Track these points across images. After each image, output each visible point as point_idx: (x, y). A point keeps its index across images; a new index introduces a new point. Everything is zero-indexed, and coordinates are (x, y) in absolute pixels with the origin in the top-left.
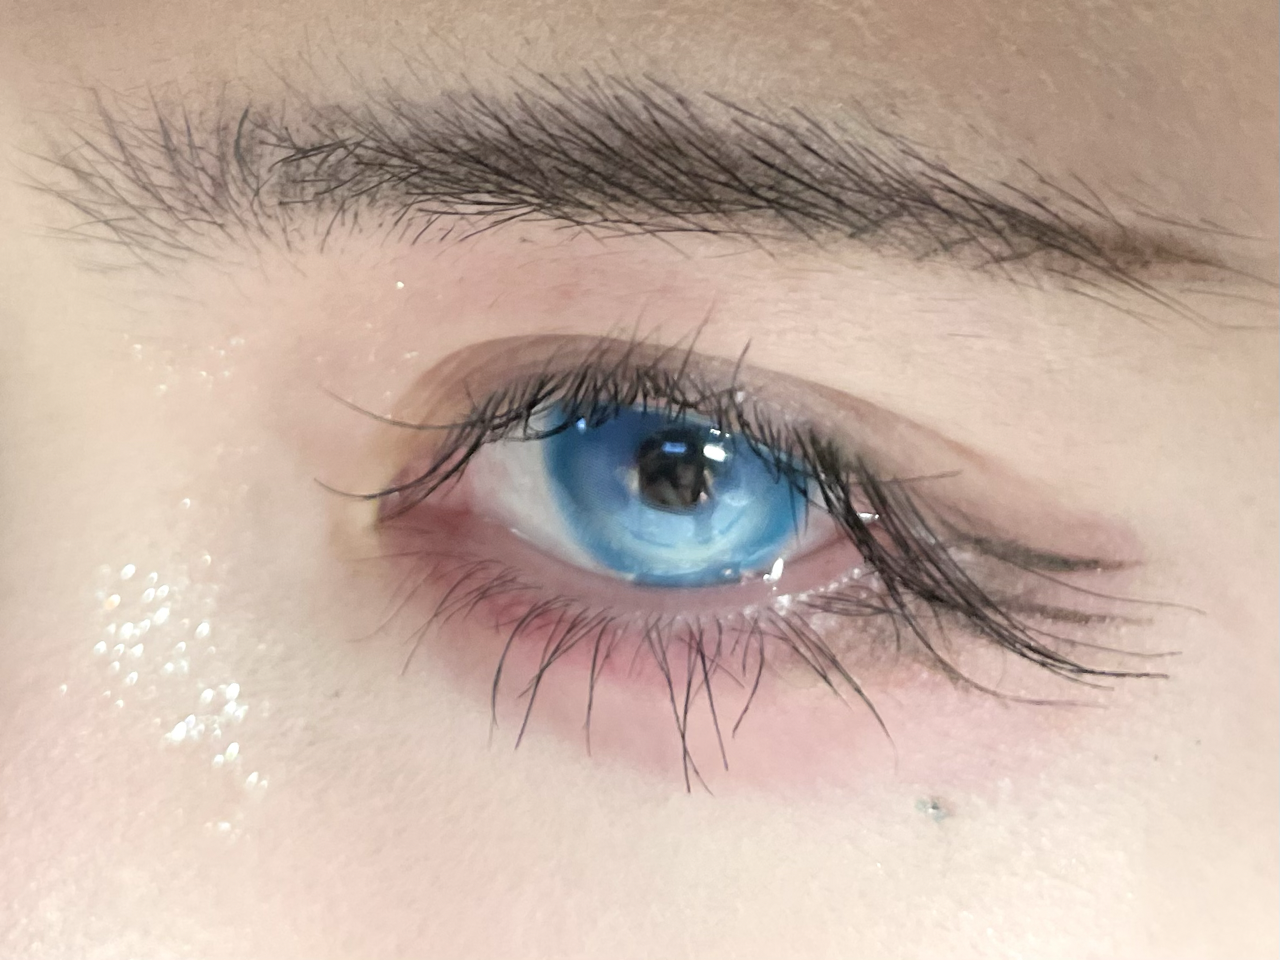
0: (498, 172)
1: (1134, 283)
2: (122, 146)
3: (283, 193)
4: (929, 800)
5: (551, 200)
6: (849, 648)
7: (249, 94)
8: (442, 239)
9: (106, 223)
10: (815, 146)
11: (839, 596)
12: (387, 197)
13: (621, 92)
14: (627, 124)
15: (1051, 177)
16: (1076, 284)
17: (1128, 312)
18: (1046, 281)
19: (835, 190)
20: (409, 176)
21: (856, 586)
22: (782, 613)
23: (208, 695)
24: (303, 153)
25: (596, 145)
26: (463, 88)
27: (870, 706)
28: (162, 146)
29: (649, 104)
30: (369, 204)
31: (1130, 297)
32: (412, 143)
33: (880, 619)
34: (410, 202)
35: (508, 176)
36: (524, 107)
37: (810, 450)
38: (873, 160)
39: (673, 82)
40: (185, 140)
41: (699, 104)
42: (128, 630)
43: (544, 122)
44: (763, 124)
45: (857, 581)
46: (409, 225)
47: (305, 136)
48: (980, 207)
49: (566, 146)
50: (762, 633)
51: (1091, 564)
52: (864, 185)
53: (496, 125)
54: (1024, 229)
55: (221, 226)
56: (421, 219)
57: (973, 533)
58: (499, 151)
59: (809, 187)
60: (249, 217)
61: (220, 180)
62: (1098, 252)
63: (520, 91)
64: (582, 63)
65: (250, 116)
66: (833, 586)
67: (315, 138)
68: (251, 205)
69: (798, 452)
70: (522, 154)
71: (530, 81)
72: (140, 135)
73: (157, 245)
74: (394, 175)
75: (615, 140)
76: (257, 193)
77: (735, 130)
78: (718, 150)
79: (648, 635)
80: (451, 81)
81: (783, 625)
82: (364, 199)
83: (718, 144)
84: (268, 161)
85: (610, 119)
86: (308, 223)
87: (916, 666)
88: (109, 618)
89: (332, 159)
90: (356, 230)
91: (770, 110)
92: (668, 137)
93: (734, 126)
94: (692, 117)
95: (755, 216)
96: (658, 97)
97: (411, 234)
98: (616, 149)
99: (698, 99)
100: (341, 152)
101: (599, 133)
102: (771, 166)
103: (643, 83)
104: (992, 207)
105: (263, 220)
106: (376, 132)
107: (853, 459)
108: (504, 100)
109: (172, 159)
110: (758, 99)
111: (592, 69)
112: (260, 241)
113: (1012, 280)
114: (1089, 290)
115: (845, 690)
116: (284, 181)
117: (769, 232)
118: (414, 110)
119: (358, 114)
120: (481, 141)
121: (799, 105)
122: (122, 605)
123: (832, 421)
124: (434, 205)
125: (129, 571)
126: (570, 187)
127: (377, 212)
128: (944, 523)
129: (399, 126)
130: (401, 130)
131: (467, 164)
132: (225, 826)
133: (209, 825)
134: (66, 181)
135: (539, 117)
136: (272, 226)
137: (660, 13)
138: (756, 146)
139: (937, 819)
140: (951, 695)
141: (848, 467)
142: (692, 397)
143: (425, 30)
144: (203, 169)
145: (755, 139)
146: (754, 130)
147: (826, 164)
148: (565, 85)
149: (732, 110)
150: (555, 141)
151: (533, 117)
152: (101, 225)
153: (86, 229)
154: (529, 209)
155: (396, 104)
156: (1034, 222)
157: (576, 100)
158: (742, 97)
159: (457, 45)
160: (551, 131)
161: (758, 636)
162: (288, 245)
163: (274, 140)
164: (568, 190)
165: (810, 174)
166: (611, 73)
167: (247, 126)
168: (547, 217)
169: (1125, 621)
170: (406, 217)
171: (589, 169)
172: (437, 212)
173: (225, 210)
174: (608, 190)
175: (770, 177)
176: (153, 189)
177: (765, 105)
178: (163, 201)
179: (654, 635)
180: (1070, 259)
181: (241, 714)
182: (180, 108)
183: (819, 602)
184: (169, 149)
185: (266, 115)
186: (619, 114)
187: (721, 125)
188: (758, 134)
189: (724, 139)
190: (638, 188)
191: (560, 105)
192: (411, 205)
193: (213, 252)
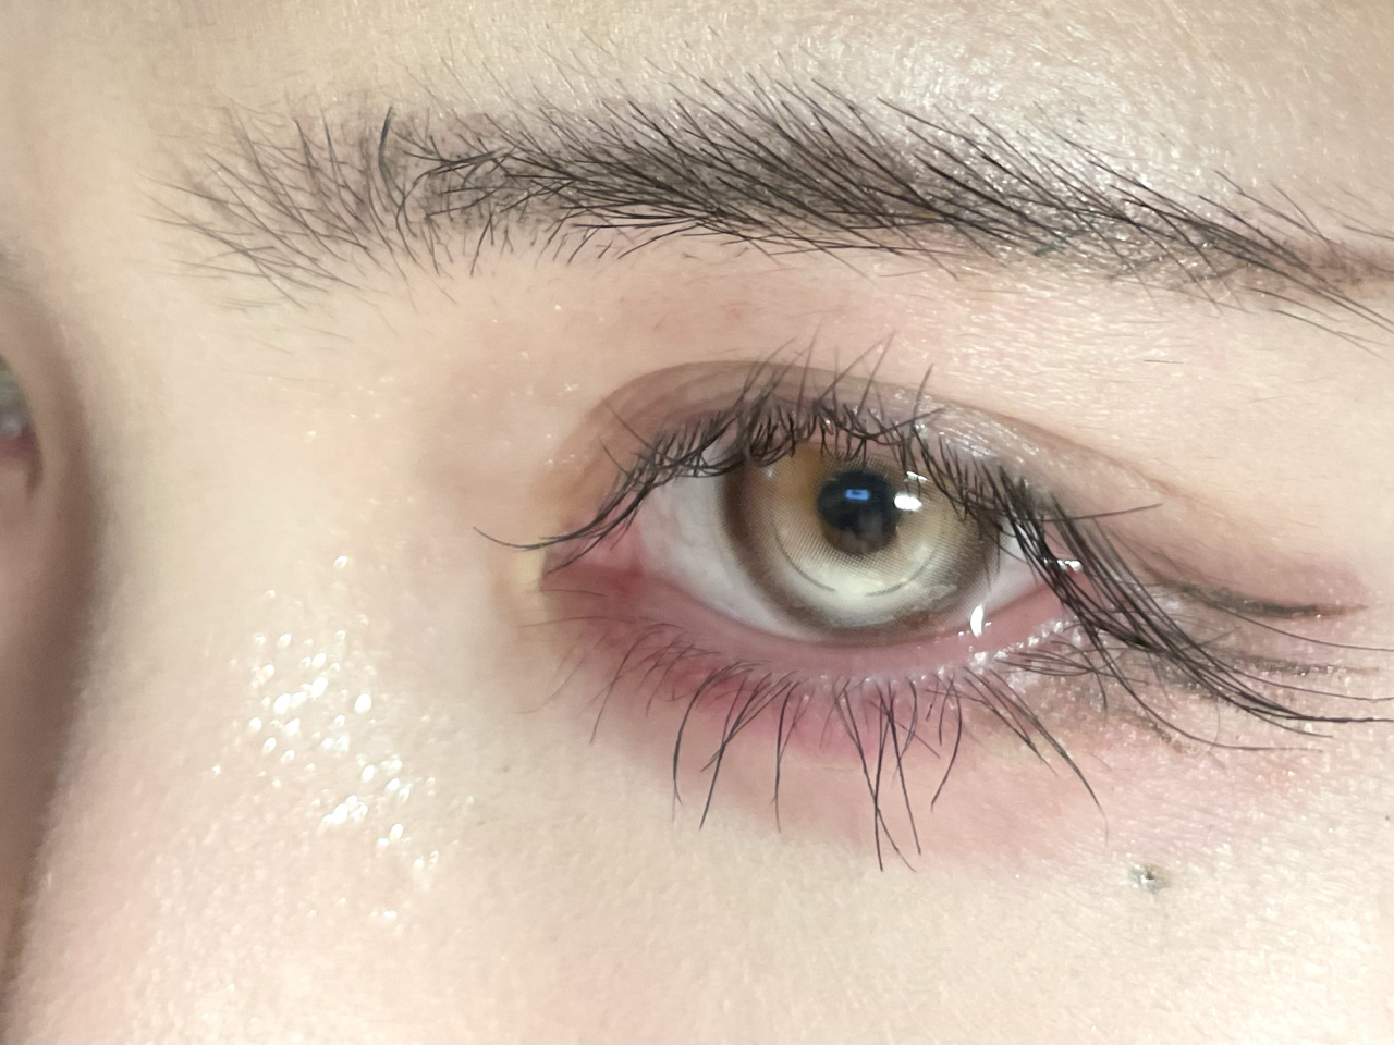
0: (659, 185)
1: (1345, 303)
2: (259, 167)
4: (1143, 869)
5: (716, 215)
6: (1052, 708)
8: (600, 256)
9: (245, 252)
10: (996, 157)
11: (1040, 653)
12: (538, 212)
13: (788, 98)
14: (794, 132)
15: (1250, 188)
16: (1283, 306)
17: (1338, 334)
18: (1249, 302)
19: (1017, 203)
20: (560, 188)
21: (1057, 642)
22: (981, 672)
23: (369, 774)
24: (449, 165)
25: (762, 154)
26: (619, 95)
27: (1077, 770)
28: (303, 165)
29: (817, 111)
30: (519, 221)
31: (1341, 318)
32: (565, 154)
33: (1084, 678)
34: (563, 217)
36: (685, 115)
37: (1001, 489)
38: (1059, 172)
39: (844, 88)
40: (326, 154)
41: (872, 112)
42: (283, 703)
43: (705, 129)
44: (940, 133)
45: (1059, 636)
46: (563, 243)
47: (452, 147)
48: (1176, 222)
49: (729, 155)
50: (958, 695)
51: (1309, 611)
52: (1047, 199)
53: (654, 135)
54: (1223, 245)
55: (365, 248)
56: (576, 236)
57: (1181, 579)
58: (657, 160)
59: (991, 200)
60: (394, 236)
61: (364, 196)
62: (1305, 268)
63: (680, 97)
64: (747, 68)
65: (393, 126)
66: (1033, 641)
67: (462, 149)
68: (397, 220)
69: (989, 492)
70: (683, 164)
71: (691, 88)
72: (277, 154)
73: (298, 274)
74: (545, 188)
75: (783, 150)
76: (402, 207)
77: (910, 139)
78: (892, 160)
79: (837, 703)
80: (606, 88)
81: (980, 685)
82: (514, 214)
83: (892, 154)
84: (414, 173)
85: (777, 127)
86: (456, 241)
87: (1124, 726)
88: (261, 690)
89: (480, 171)
90: (507, 249)
91: (948, 118)
92: (838, 145)
93: (910, 134)
94: (865, 126)
95: (933, 231)
96: (827, 103)
97: (566, 252)
98: (784, 158)
99: (872, 106)
100: (490, 165)
101: (764, 141)
102: (949, 178)
103: (811, 89)
104: (1187, 221)
105: (409, 240)
106: (525, 141)
107: (1049, 501)
108: (661, 107)
109: (313, 176)
110: (934, 105)
111: (757, 73)
112: (404, 263)
113: (1212, 301)
114: (1296, 311)
115: (1048, 752)
116: (429, 194)
117: (949, 250)
118: (568, 120)
119: (506, 124)
120: (638, 151)
121: (979, 113)
122: (275, 678)
123: (1026, 456)
124: (589, 219)
125: (286, 639)
126: (735, 199)
127: (528, 228)
128: (1148, 569)
129: (552, 135)
130: (551, 141)
131: (625, 175)
132: (391, 915)
133: (374, 914)
134: (202, 211)
135: (700, 124)
136: (418, 246)
137: (829, 15)
138: (933, 157)
139: (1153, 889)
140: (1162, 755)
141: (1043, 506)
142: (872, 429)
143: (578, 35)
144: (346, 186)
145: (932, 148)
146: (930, 140)
147: (1008, 176)
148: (728, 91)
149: (907, 118)
150: (718, 150)
151: (694, 125)
152: (241, 254)
153: (222, 263)
154: (692, 223)
155: (546, 111)
156: (1234, 237)
157: (740, 107)
158: (918, 104)
159: (612, 49)
160: (714, 140)
161: (954, 698)
162: (436, 268)
163: (417, 151)
164: (735, 204)
165: (991, 187)
166: (778, 78)
167: (391, 135)
168: (711, 231)
169: (1350, 670)
170: (560, 233)
171: (755, 180)
172: (593, 226)
173: (369, 231)
174: (775, 202)
175: (949, 189)
176: (294, 212)
177: (942, 113)
178: (307, 226)
179: (843, 701)
180: (1274, 278)
181: (405, 792)
182: (321, 122)
183: (1018, 659)
184: (309, 166)
185: (409, 124)
186: (786, 122)
187: (896, 133)
188: (936, 144)
189: (897, 148)
190: (806, 201)
191: (723, 112)
192: (563, 221)
193: (358, 280)
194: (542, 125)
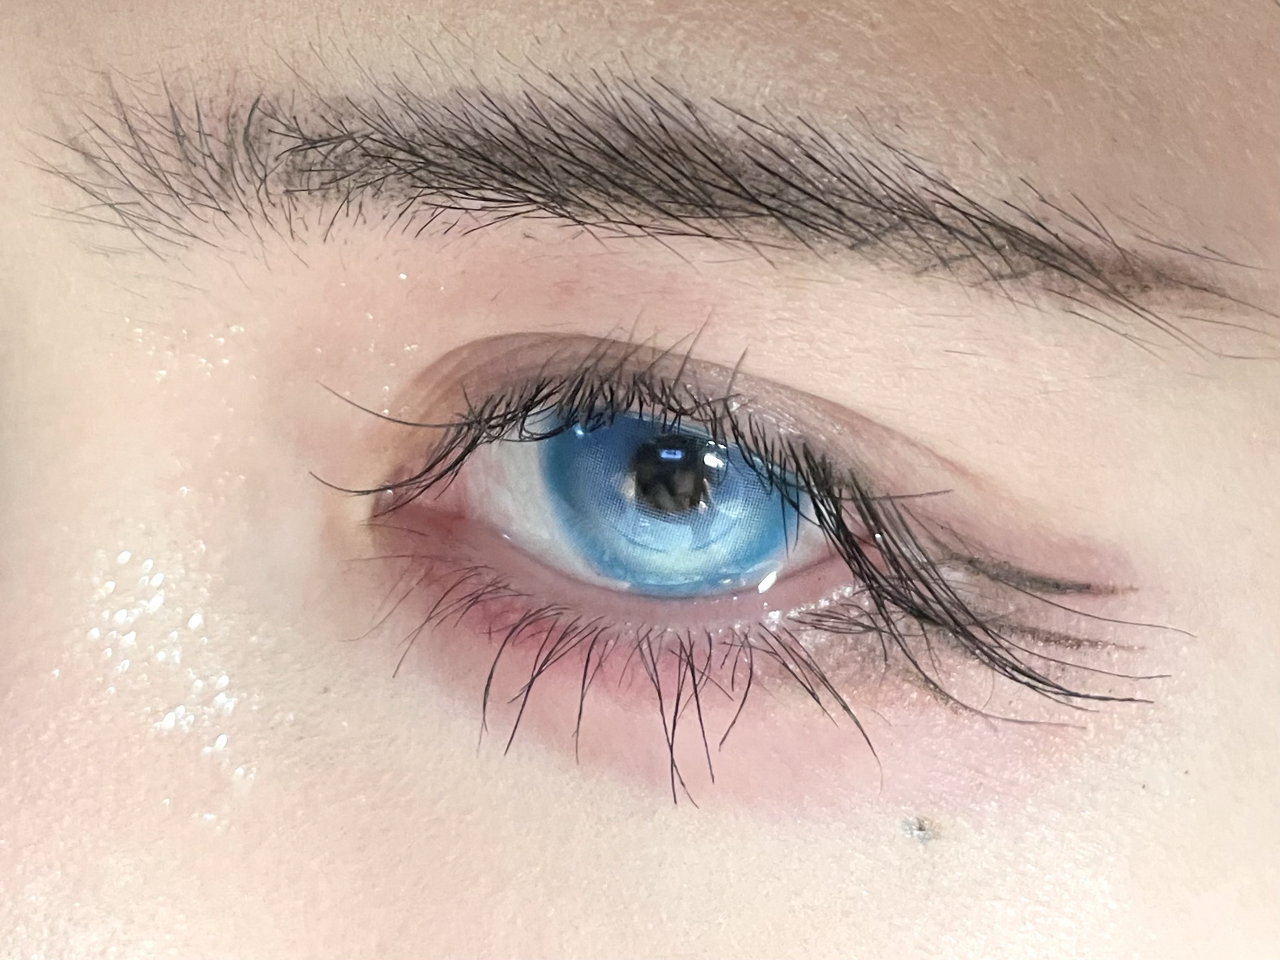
0: (503, 170)
1: (1133, 307)
2: (132, 132)
3: (289, 182)
4: (915, 821)
5: (556, 201)
6: (838, 666)
7: (259, 83)
8: (446, 233)
9: (111, 206)
10: (818, 157)
11: (830, 614)
12: (391, 189)
13: (629, 94)
14: (634, 127)
15: (1052, 196)
16: (1075, 306)
17: (1125, 335)
18: (1044, 301)
19: (835, 200)
20: (415, 170)
21: (847, 604)
22: (773, 629)
23: (198, 686)
24: (313, 144)
25: (602, 145)
26: (472, 85)
27: (857, 723)
28: (171, 132)
29: (657, 108)
30: (373, 196)
31: (1127, 320)
32: (419, 138)
33: (871, 637)
34: (414, 195)
35: (514, 175)
36: (532, 106)
37: (804, 465)
38: (875, 173)
39: (681, 86)
40: (195, 127)
41: (706, 110)
42: (121, 617)
43: (551, 120)
44: (769, 133)
45: (848, 599)
46: (413, 218)
47: (314, 126)
48: (980, 224)
49: (572, 146)
50: (751, 647)
51: (1084, 589)
52: (866, 198)
53: (504, 123)
54: (1024, 248)
55: (226, 213)
56: (425, 213)
57: (966, 553)
58: (505, 148)
59: (812, 197)
60: (255, 205)
61: (227, 165)
62: (1097, 274)
63: (529, 90)
64: (592, 65)
65: (260, 106)
66: (824, 603)
67: (323, 128)
68: (258, 192)
69: (791, 466)
70: (529, 152)
71: (543, 83)
72: (150, 121)
73: (160, 230)
74: (399, 168)
75: (621, 142)
76: (263, 181)
77: (740, 137)
78: (722, 155)
79: (639, 646)
80: (461, 78)
81: (772, 641)
82: (369, 190)
83: (722, 150)
84: (276, 150)
85: (618, 120)
86: (313, 212)
87: (906, 686)
88: (102, 602)
89: (339, 150)
90: (361, 220)
91: (775, 118)
92: (673, 140)
93: (740, 132)
94: (699, 123)
95: (757, 223)
96: (665, 101)
97: (415, 226)
98: (622, 151)
99: (704, 103)
100: (348, 144)
101: (604, 134)
102: (774, 174)
103: (650, 86)
104: (992, 224)
105: (268, 209)
106: (384, 125)
107: (846, 474)
108: (511, 97)
109: (181, 145)
110: (764, 107)
111: (601, 70)
112: (264, 229)
113: (1011, 299)
114: (1086, 312)
115: (832, 705)
116: (290, 169)
117: (771, 241)
118: (421, 104)
119: (366, 107)
120: (489, 139)
121: (805, 116)
122: (116, 592)
123: (827, 435)
124: (439, 199)
125: (125, 557)
126: (575, 186)
127: (382, 203)
128: (936, 542)
129: (409, 121)
130: (408, 125)
131: (475, 160)
132: (210, 817)
133: (196, 815)
134: (74, 162)
135: (546, 115)
136: (277, 215)
137: (671, 18)
138: (761, 154)
139: (923, 840)
140: (941, 714)
141: (841, 481)
142: (688, 405)
143: (437, 27)
144: (211, 156)
145: (760, 146)
146: (758, 138)
147: (828, 174)
148: (572, 84)
149: (738, 117)
150: (561, 140)
151: (541, 115)
152: (107, 207)
153: (91, 212)
154: (534, 207)
155: (404, 98)
156: (1034, 241)
157: (583, 100)
158: (749, 104)
159: (468, 42)
160: (558, 130)
161: (748, 650)
162: (292, 235)
163: (282, 129)
164: (573, 190)
165: (813, 184)
166: (619, 75)
167: (257, 114)
168: (550, 215)
169: (1118, 647)
170: (410, 210)
171: (593, 169)
172: (441, 206)
173: (231, 198)
174: (612, 191)
175: (773, 185)
176: (160, 175)
177: (771, 114)
178: (170, 187)
179: (645, 646)
180: (1069, 280)
181: (230, 705)
182: (192, 94)
183: (809, 619)
184: (177, 134)
185: (275, 104)
186: (626, 117)
187: (727, 131)
188: (763, 142)
189: (729, 145)
190: (641, 190)
191: (568, 105)
192: (415, 198)
193: (218, 240)
194: (399, 110)
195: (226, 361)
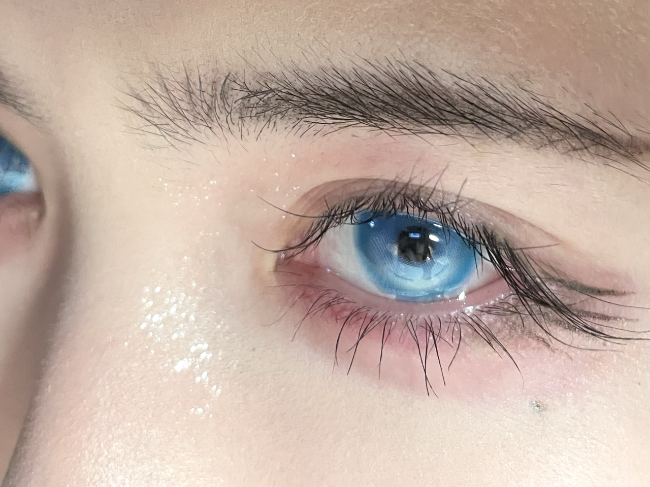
0: (344, 105)
1: (636, 162)
2: (168, 91)
3: (241, 113)
4: (535, 403)
5: (369, 118)
6: (499, 331)
7: (228, 66)
8: (315, 135)
9: (156, 125)
10: (492, 95)
11: (494, 307)
12: (290, 115)
13: (403, 68)
14: (405, 83)
15: (600, 112)
16: (609, 161)
17: (633, 175)
19: (501, 115)
20: (302, 106)
21: (503, 302)
22: (469, 314)
23: (193, 349)
24: (255, 94)
25: (391, 92)
26: (329, 65)
27: (512, 358)
28: (186, 91)
29: (415, 74)
30: (281, 118)
32: (304, 90)
33: (514, 318)
35: (348, 106)
36: (357, 75)
38: (519, 103)
39: (427, 64)
40: (198, 88)
41: (439, 75)
42: (157, 318)
43: (366, 82)
44: (468, 84)
45: (503, 300)
46: (300, 128)
47: (254, 86)
48: (567, 125)
49: (377, 93)
50: (459, 323)
52: (515, 114)
53: (344, 83)
54: (586, 136)
55: (210, 128)
56: (306, 126)
57: (557, 277)
58: (344, 94)
59: (490, 114)
60: (224, 124)
61: (212, 106)
63: (355, 67)
64: (385, 55)
65: (229, 78)
66: (492, 302)
67: (258, 87)
68: (227, 117)
70: (355, 96)
71: (360, 63)
72: (176, 85)
73: (178, 136)
74: (294, 105)
75: (400, 91)
76: (230, 113)
78: (447, 96)
79: (407, 324)
80: (323, 62)
81: (469, 320)
82: (279, 116)
83: (447, 93)
84: (236, 98)
85: (398, 81)
86: (251, 126)
87: (530, 340)
88: (148, 311)
89: (266, 97)
90: (274, 130)
91: (472, 78)
92: (424, 89)
93: (455, 85)
94: (436, 81)
95: (463, 127)
96: (420, 70)
97: (301, 132)
98: (399, 94)
99: (438, 71)
100: (270, 94)
101: (391, 87)
102: (472, 104)
103: (413, 65)
104: (573, 125)
105: (231, 125)
106: (287, 85)
107: (503, 241)
108: (347, 71)
109: (191, 96)
110: (466, 72)
111: (389, 57)
112: (228, 135)
114: (615, 165)
115: (498, 349)
116: (242, 107)
117: (469, 135)
118: (305, 75)
119: (278, 76)
120: (336, 90)
121: (485, 77)
122: (154, 306)
123: (494, 222)
124: (313, 120)
125: (158, 289)
126: (377, 112)
127: (285, 122)
128: (544, 272)
129: (298, 82)
130: (298, 85)
132: (200, 410)
133: (193, 410)
134: (137, 105)
135: (364, 79)
136: (234, 128)
137: (422, 32)
138: (465, 95)
139: (539, 412)
140: (546, 353)
141: (501, 244)
143: (312, 38)
144: (205, 102)
145: (465, 91)
146: (464, 87)
147: (497, 104)
148: (376, 64)
149: (454, 77)
150: (372, 90)
151: (361, 79)
152: (154, 126)
153: (144, 128)
154: (358, 122)
155: (296, 72)
157: (382, 72)
158: (459, 71)
159: (327, 45)
160: (370, 86)
161: (458, 325)
162: (242, 137)
163: (238, 88)
164: (377, 114)
165: (490, 108)
166: (398, 60)
167: (228, 81)
168: (366, 125)
169: (627, 320)
170: (299, 124)
171: (387, 103)
172: (314, 123)
173: (212, 121)
174: (395, 113)
175: (471, 109)
176: (180, 110)
177: (469, 75)
178: (185, 117)
179: (410, 324)
180: (606, 150)
181: (209, 358)
182: (197, 72)
183: (485, 309)
184: (189, 92)
185: (236, 76)
186: (402, 80)
187: (449, 84)
188: (466, 89)
189: (450, 91)
190: (409, 113)
191: (375, 74)
192: (302, 119)
193: (206, 141)
194: (294, 78)
195: (207, 197)
